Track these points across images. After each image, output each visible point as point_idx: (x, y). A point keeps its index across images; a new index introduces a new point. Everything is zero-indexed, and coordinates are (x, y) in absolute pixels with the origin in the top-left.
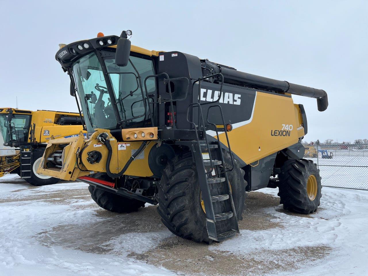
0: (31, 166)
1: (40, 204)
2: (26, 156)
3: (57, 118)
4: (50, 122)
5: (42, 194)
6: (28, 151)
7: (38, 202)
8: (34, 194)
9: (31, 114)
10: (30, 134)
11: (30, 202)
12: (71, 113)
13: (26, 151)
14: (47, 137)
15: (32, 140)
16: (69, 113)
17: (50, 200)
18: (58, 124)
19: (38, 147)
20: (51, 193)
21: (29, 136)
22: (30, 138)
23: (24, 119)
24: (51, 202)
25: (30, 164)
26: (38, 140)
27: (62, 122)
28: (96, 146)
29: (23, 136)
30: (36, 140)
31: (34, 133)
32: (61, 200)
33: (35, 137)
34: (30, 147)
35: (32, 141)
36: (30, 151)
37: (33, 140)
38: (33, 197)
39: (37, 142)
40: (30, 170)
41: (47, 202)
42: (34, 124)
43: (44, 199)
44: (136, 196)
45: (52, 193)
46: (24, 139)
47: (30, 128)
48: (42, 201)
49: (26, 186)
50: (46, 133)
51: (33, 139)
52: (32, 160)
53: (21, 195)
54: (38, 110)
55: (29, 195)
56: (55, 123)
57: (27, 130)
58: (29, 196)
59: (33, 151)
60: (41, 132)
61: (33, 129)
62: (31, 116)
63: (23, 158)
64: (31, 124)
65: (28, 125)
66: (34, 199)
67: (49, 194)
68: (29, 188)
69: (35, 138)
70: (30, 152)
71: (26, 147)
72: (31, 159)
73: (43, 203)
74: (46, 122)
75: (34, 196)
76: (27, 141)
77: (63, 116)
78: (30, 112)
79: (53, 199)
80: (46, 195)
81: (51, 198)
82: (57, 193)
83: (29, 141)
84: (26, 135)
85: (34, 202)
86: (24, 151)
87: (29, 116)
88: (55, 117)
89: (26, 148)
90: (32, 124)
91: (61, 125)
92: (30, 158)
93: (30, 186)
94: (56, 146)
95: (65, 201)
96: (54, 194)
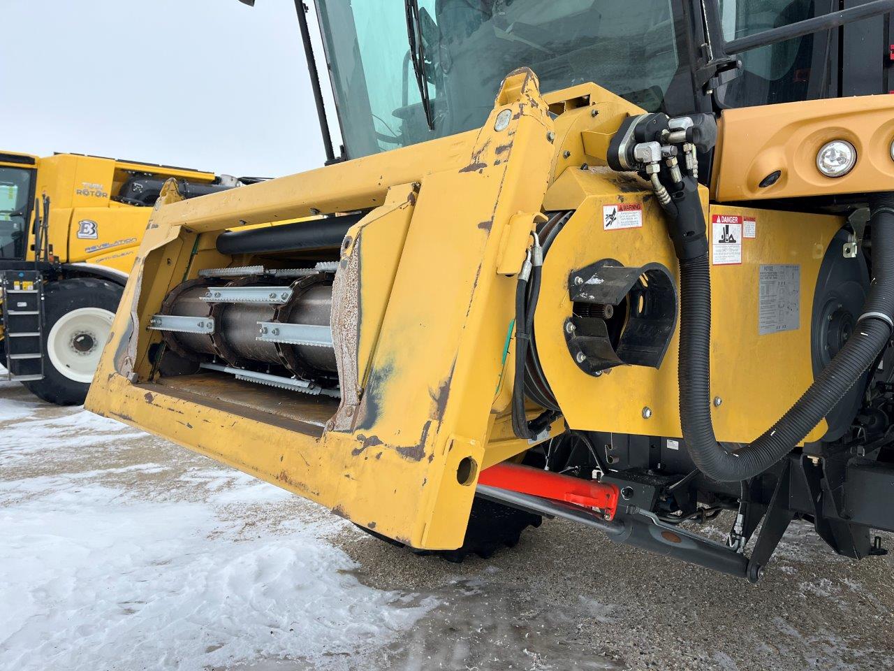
0: (41, 340)
1: (87, 499)
2: (24, 304)
3: (118, 183)
4: (99, 194)
5: (88, 443)
6: (29, 287)
7: (75, 482)
8: (57, 444)
9: (34, 167)
10: (33, 233)
11: (48, 486)
12: (163, 166)
13: (21, 288)
14: (90, 244)
15: (40, 250)
16: (158, 166)
17: (122, 474)
18: (126, 202)
19: (60, 278)
20: (117, 437)
21: (31, 239)
22: (33, 248)
23: (13, 185)
24: (130, 485)
25: (37, 331)
26: (59, 253)
27: (137, 197)
28: (612, 217)
29: (10, 240)
30: (55, 253)
31: (46, 228)
32: (164, 473)
33: (49, 243)
34: (34, 275)
35: (39, 254)
36: (35, 288)
37: (42, 254)
38: (58, 458)
39: (57, 258)
40: (38, 352)
41: (112, 484)
42: (44, 196)
43: (100, 468)
44: (693, 547)
45: (120, 436)
46: (16, 249)
47: (34, 213)
48: (93, 479)
49: (27, 406)
50: (85, 231)
51: (43, 248)
52: (44, 320)
53: (11, 449)
54: (56, 154)
55: (38, 448)
56: (112, 198)
57: (21, 220)
58: (39, 452)
59: (46, 289)
60: (70, 226)
61: (41, 214)
62: (33, 173)
63: (12, 313)
64: (36, 197)
65: (25, 202)
66: (63, 468)
67: (114, 443)
68: (38, 415)
69: (51, 246)
70: (36, 291)
71: (21, 275)
72: (40, 317)
73: (98, 491)
74: (85, 193)
75: (59, 451)
76: (24, 255)
77: (139, 175)
78: (29, 160)
79: (133, 467)
80: (103, 445)
81: (125, 465)
82: (141, 439)
83: (31, 256)
84: (21, 238)
85: (64, 490)
86: (13, 289)
87: (26, 176)
88: (114, 180)
89: (21, 280)
90: (38, 195)
91: (133, 204)
92: (37, 313)
93: (39, 406)
94: (204, 244)
95: (183, 478)
96: (131, 441)
